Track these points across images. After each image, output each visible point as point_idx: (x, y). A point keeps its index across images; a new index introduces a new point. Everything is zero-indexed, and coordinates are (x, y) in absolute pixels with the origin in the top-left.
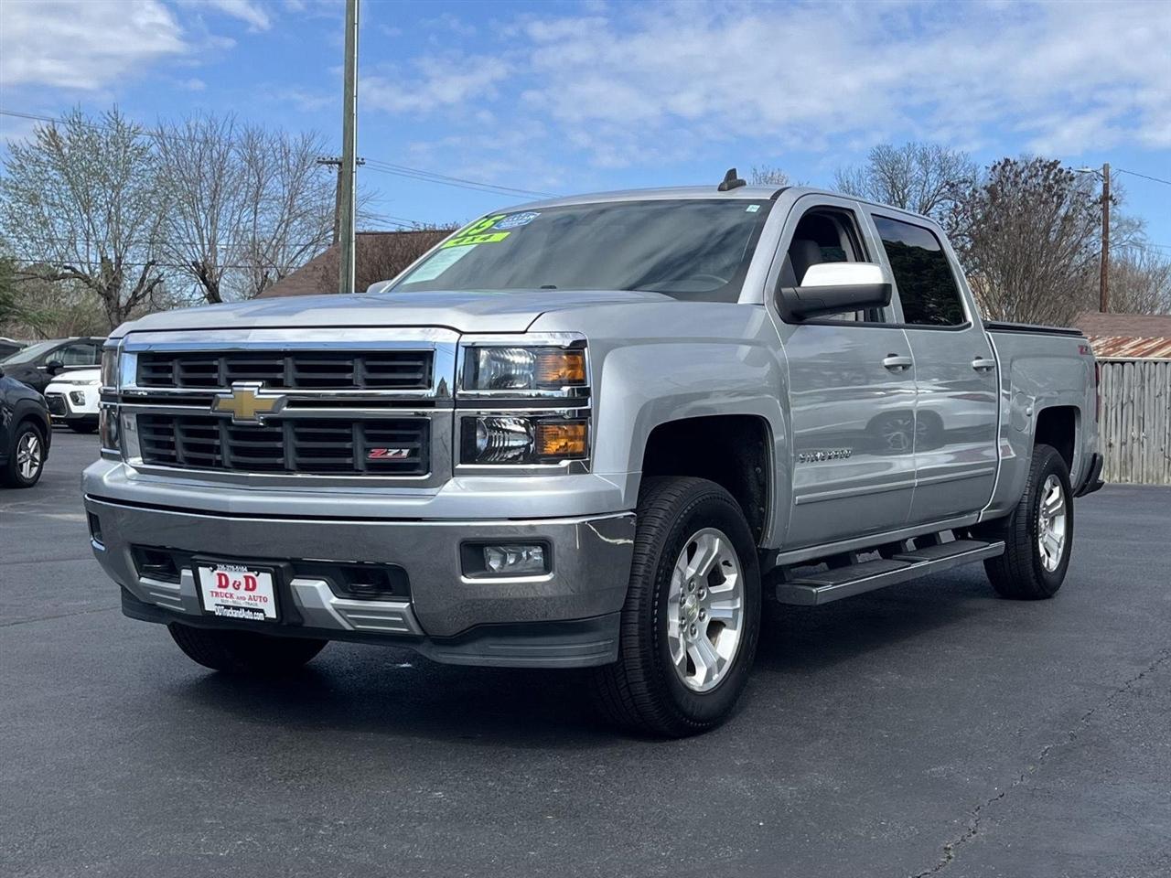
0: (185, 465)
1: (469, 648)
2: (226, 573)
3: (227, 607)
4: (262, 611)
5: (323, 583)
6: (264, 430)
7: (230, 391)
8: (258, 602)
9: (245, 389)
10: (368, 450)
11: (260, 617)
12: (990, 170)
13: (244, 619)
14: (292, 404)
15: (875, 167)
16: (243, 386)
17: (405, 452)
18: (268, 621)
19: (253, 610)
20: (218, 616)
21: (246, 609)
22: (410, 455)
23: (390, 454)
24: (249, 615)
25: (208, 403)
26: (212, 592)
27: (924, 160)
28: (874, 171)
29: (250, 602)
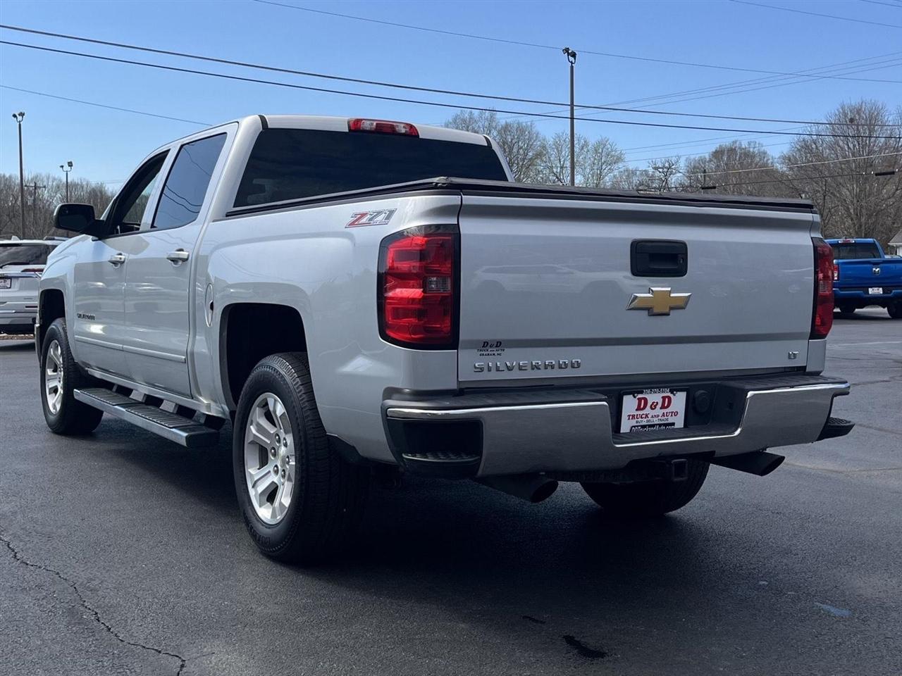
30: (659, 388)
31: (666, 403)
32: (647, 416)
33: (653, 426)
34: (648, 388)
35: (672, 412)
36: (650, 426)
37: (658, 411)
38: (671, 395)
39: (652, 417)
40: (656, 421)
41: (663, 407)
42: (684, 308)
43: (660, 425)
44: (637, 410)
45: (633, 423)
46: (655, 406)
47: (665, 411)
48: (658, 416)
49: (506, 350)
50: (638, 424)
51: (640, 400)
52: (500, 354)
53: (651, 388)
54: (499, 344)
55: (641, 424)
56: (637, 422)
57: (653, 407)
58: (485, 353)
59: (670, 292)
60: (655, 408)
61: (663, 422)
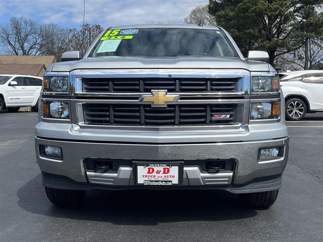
0: (114, 124)
1: (247, 187)
2: (153, 167)
3: (151, 181)
4: (171, 181)
5: (197, 168)
6: (167, 109)
7: (150, 94)
8: (169, 178)
9: (159, 93)
10: (212, 116)
11: (170, 184)
12: (82, 26)
13: (161, 185)
14: (181, 99)
15: (11, 23)
16: (159, 92)
17: (228, 116)
18: (174, 185)
19: (166, 181)
20: (146, 185)
21: (162, 181)
22: (230, 117)
23: (222, 117)
24: (164, 184)
25: (137, 98)
26: (143, 176)
27: (26, 22)
28: (11, 24)
29: (164, 178)
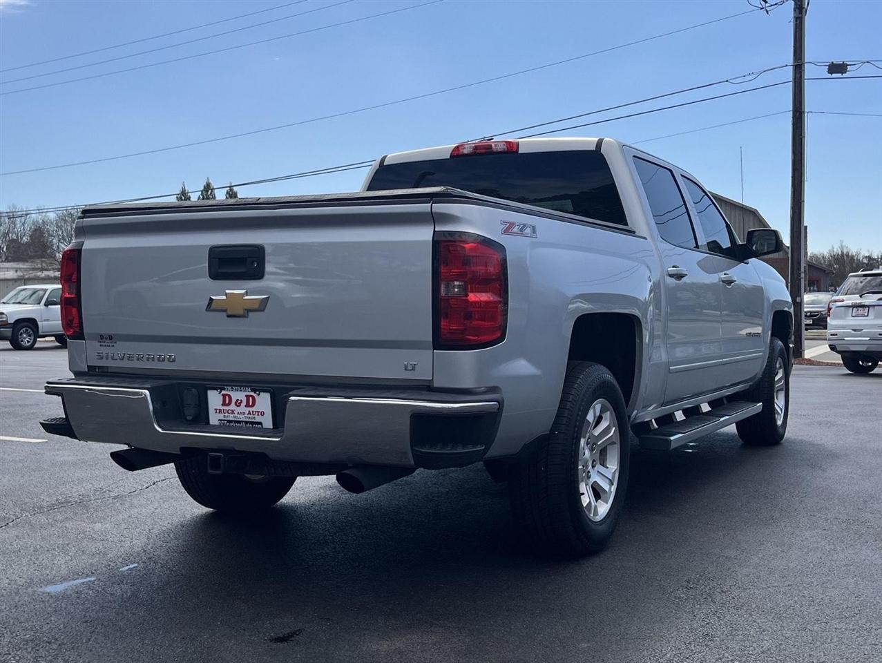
30: (240, 386)
31: (251, 403)
32: (233, 412)
33: (239, 422)
34: (229, 386)
35: (258, 412)
36: (236, 422)
37: (243, 408)
38: (255, 395)
39: (238, 413)
40: (242, 418)
41: (247, 406)
42: (263, 310)
43: (246, 423)
44: (222, 405)
45: (221, 416)
46: (240, 404)
47: (251, 409)
48: (244, 413)
49: (118, 343)
50: (225, 419)
51: (224, 396)
52: (113, 346)
53: (232, 386)
54: (111, 337)
55: (228, 419)
56: (224, 416)
57: (238, 403)
58: (103, 344)
59: (243, 295)
60: (240, 405)
61: (250, 420)
